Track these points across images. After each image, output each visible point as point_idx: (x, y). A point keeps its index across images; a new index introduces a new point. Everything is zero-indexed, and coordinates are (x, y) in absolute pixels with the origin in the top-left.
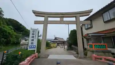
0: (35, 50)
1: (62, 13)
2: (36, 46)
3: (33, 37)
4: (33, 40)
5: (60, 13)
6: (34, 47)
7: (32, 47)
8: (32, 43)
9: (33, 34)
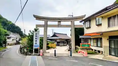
0: (38, 49)
1: (59, 18)
2: (39, 45)
4: (36, 41)
5: (58, 18)
7: (36, 46)
8: (36, 43)
9: (36, 36)
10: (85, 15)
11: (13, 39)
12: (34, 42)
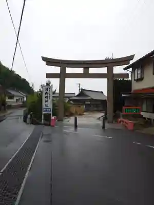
0: (50, 114)
2: (52, 110)
3: (47, 97)
4: (47, 101)
5: (84, 61)
6: (49, 110)
7: (47, 110)
8: (46, 105)
9: (47, 93)
10: (134, 55)
11: (18, 98)
12: (44, 103)
